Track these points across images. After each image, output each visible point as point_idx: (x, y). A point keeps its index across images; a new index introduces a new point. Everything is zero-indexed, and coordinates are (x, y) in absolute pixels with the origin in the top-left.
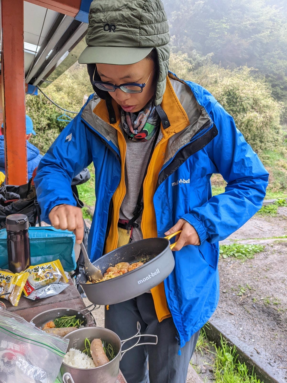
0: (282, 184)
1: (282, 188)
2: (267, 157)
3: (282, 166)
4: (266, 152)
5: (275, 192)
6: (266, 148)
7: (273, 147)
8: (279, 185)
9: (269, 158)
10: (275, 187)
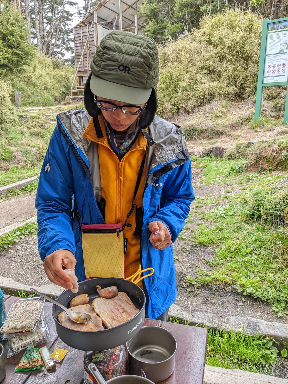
0: (32, 161)
1: (32, 165)
2: (11, 137)
3: (27, 145)
4: (8, 133)
5: (28, 169)
6: (7, 130)
7: (12, 127)
8: (30, 162)
9: (12, 139)
10: (27, 165)
